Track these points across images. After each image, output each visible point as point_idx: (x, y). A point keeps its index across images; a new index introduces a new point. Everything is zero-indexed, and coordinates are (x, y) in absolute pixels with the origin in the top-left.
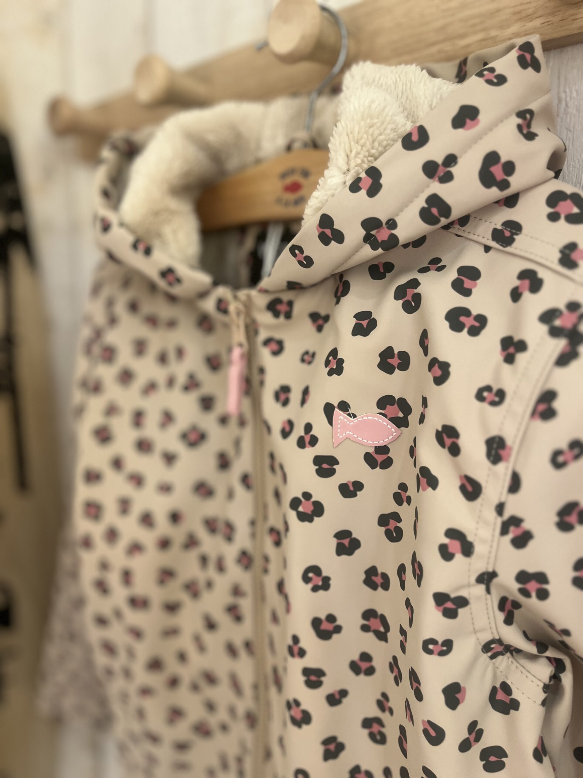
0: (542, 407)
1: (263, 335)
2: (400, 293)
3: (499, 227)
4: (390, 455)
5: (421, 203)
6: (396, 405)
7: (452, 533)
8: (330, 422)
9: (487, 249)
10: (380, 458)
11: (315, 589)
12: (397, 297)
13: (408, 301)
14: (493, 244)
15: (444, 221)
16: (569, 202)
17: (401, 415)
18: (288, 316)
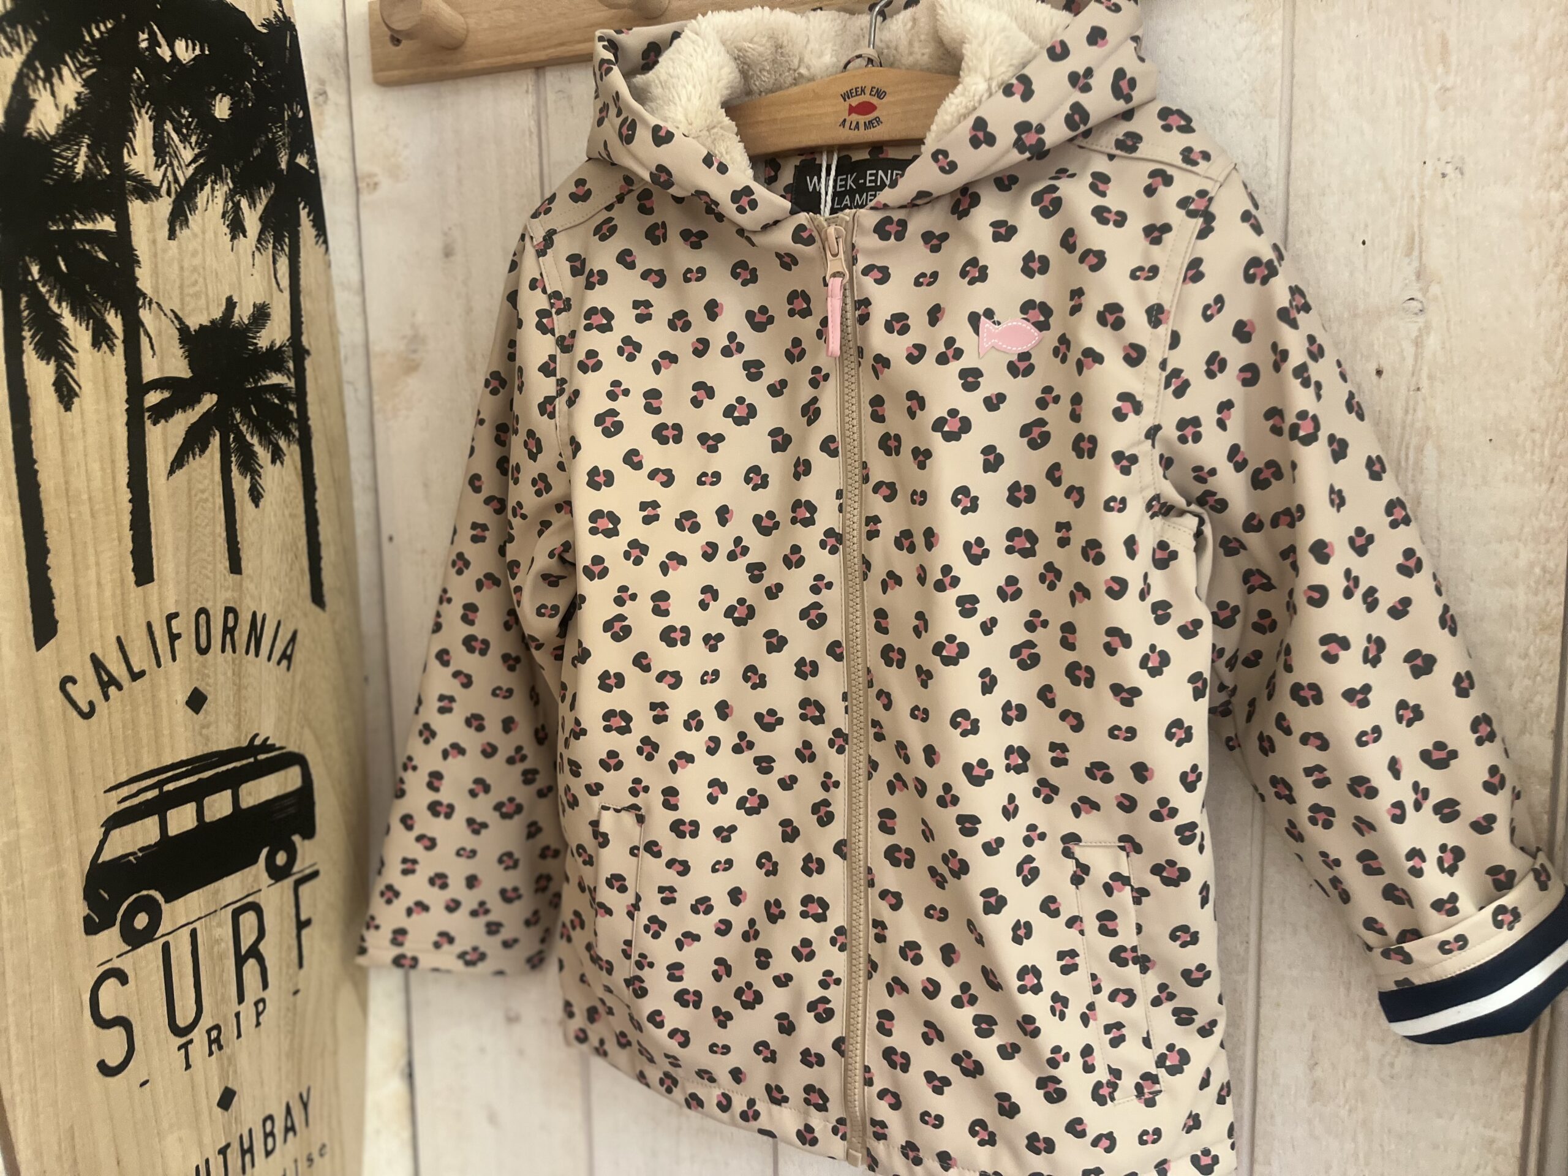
0: (1191, 273)
1: (862, 263)
2: (1037, 199)
3: (1121, 137)
4: (1032, 361)
5: (1066, 110)
6: (1037, 310)
7: (1125, 397)
8: (977, 331)
9: (1111, 157)
10: (1022, 366)
11: (964, 511)
12: (1034, 203)
13: (1045, 207)
14: (1118, 152)
15: (1082, 128)
16: (1176, 117)
17: (1042, 319)
18: (900, 237)
